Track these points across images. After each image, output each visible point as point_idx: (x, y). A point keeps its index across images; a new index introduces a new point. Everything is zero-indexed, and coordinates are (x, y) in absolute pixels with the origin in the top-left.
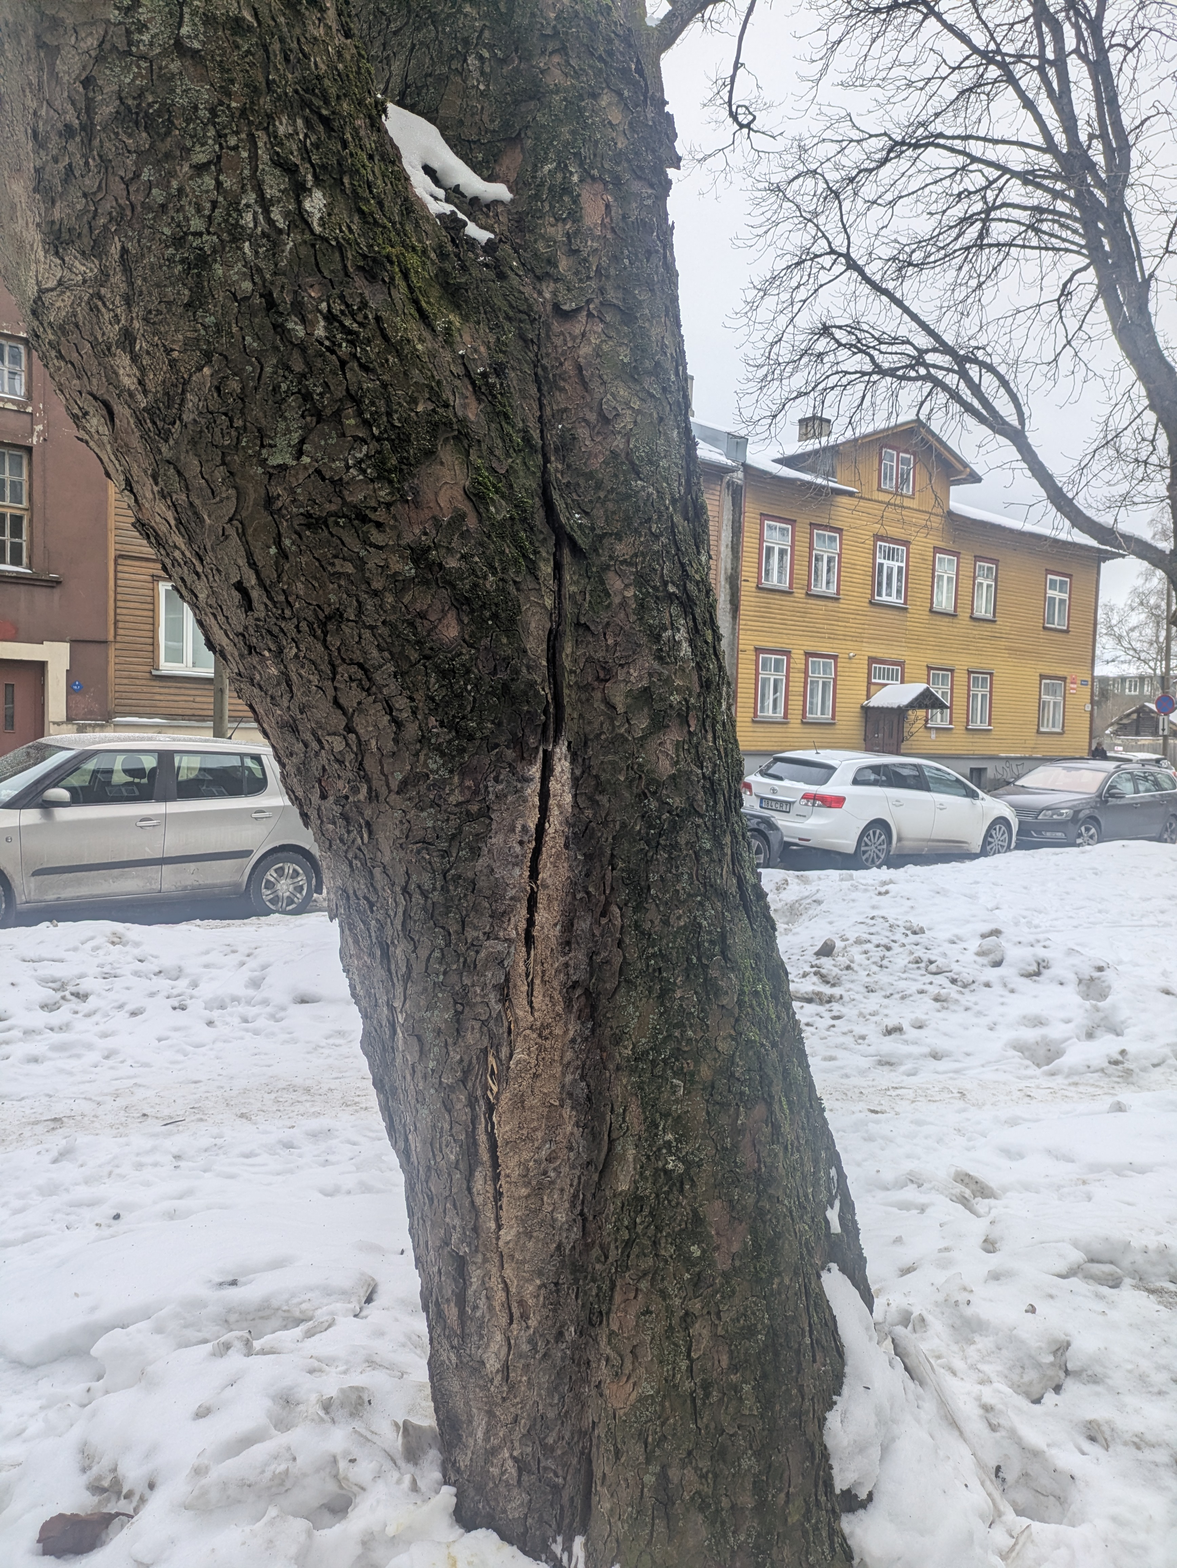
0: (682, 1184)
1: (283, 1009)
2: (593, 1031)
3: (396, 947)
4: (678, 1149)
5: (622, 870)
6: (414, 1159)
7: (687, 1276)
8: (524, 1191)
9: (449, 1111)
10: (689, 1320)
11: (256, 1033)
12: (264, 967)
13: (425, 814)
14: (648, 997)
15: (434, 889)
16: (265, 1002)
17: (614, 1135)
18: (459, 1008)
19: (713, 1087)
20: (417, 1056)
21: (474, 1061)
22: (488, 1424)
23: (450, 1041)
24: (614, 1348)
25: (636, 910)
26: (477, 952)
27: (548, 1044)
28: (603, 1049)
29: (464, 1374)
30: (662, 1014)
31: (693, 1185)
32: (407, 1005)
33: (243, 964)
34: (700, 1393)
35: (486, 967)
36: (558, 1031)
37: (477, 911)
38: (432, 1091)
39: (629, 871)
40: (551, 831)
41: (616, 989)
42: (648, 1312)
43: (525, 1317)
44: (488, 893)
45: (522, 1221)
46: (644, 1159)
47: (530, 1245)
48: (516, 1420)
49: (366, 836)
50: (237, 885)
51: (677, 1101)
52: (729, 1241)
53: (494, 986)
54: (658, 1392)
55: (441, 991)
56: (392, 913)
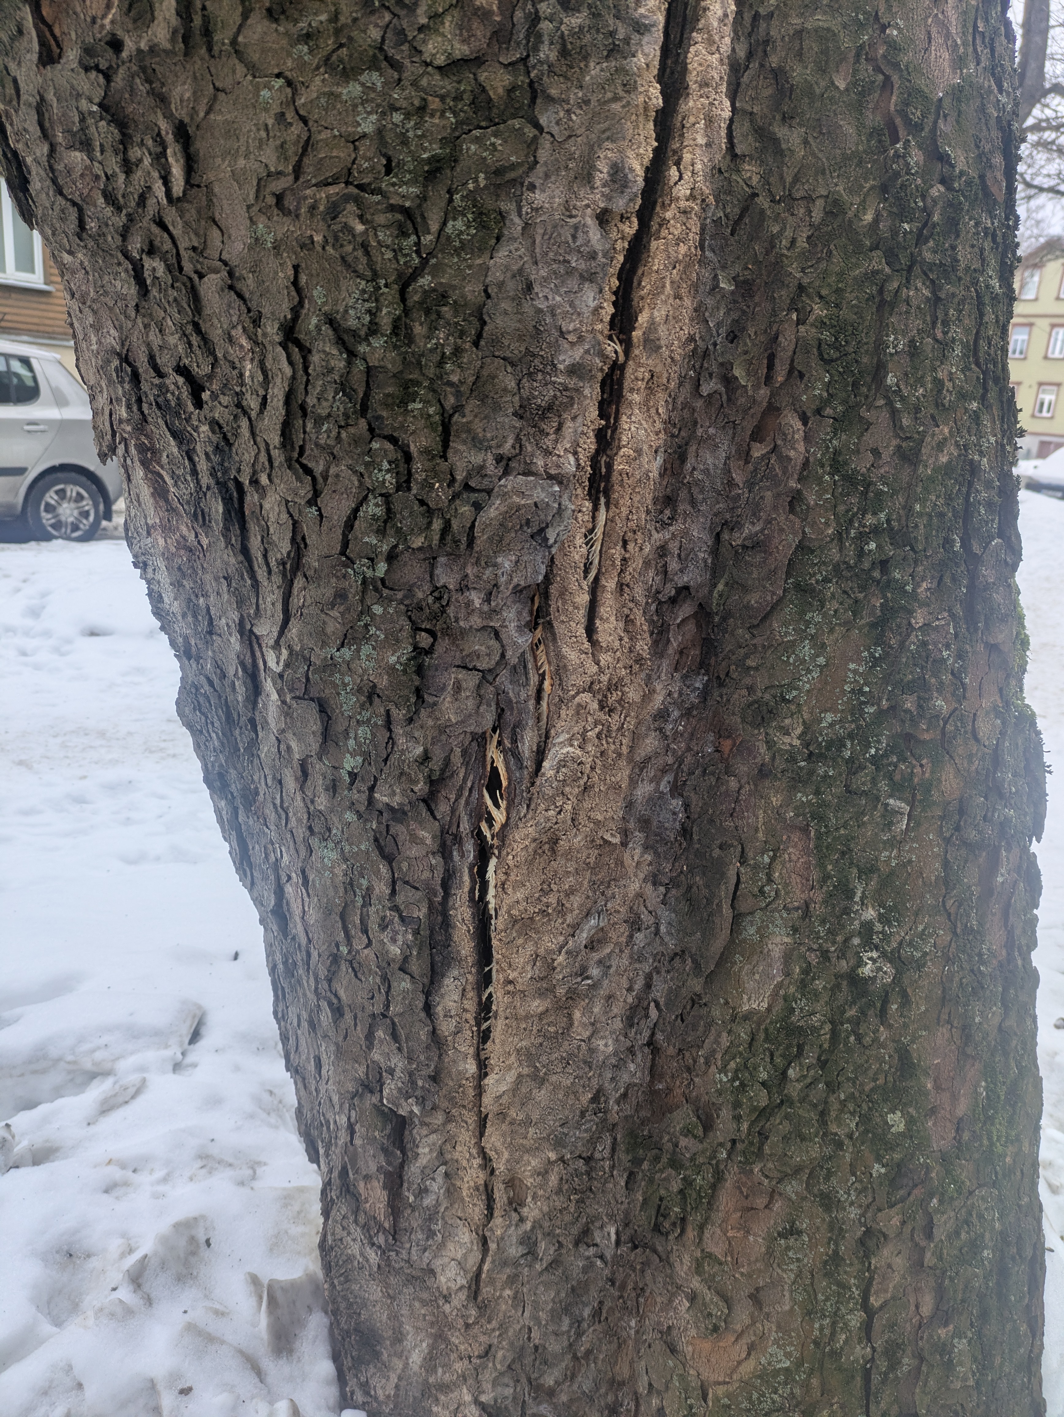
0: (885, 1002)
1: (69, 641)
2: (705, 694)
3: (262, 492)
4: (886, 937)
5: (821, 324)
6: (298, 929)
7: (878, 1169)
8: (537, 1005)
9: (389, 859)
10: (871, 1243)
11: (37, 667)
12: (44, 595)
13: (353, 90)
14: (848, 625)
15: (373, 329)
16: (47, 634)
17: (743, 907)
18: (424, 640)
19: (961, 812)
20: (314, 744)
21: (457, 759)
22: (432, 1347)
23: (399, 714)
24: (709, 1282)
25: (840, 423)
26: (478, 507)
27: (615, 720)
28: (722, 732)
29: (393, 1280)
30: (876, 662)
31: (906, 1001)
32: (294, 629)
33: (18, 590)
34: (883, 1365)
35: (499, 543)
36: (633, 694)
37: (483, 399)
38: (350, 816)
39: (838, 327)
40: (682, 190)
41: (775, 607)
42: (792, 1231)
43: (515, 1204)
44: (515, 348)
45: (528, 1056)
46: (813, 958)
47: (542, 1095)
48: (487, 1353)
49: (177, 172)
50: (10, 507)
51: (893, 843)
52: (954, 1098)
53: (518, 591)
54: (799, 1363)
55: (381, 599)
56: (253, 403)
